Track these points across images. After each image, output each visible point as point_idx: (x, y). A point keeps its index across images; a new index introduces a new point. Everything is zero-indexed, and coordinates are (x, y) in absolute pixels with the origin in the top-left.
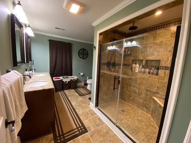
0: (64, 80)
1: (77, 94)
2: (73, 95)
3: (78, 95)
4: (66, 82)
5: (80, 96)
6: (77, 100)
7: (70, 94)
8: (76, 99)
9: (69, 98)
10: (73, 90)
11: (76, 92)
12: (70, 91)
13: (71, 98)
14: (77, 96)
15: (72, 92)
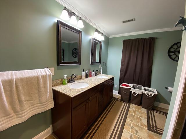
0: (133, 90)
1: (145, 122)
2: (138, 118)
3: (146, 124)
4: (135, 93)
5: (149, 129)
6: (137, 132)
7: (135, 113)
8: (137, 129)
9: (128, 120)
10: (145, 111)
11: (146, 117)
12: (139, 109)
13: (131, 120)
14: (142, 125)
15: (140, 113)
